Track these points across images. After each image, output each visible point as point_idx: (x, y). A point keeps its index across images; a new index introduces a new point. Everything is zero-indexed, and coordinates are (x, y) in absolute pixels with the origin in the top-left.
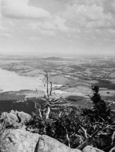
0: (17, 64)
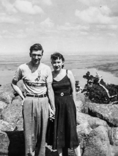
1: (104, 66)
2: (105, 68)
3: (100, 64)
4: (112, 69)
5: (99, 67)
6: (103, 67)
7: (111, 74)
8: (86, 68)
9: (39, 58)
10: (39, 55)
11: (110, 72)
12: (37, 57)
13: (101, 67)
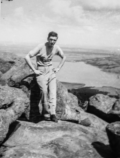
0: (101, 59)
1: (93, 60)
2: (93, 62)
3: (88, 58)
4: (100, 64)
5: (87, 61)
6: (91, 61)
7: (99, 68)
8: (75, 62)
9: (54, 42)
10: (55, 40)
11: (98, 67)
12: (53, 41)
13: (89, 61)
